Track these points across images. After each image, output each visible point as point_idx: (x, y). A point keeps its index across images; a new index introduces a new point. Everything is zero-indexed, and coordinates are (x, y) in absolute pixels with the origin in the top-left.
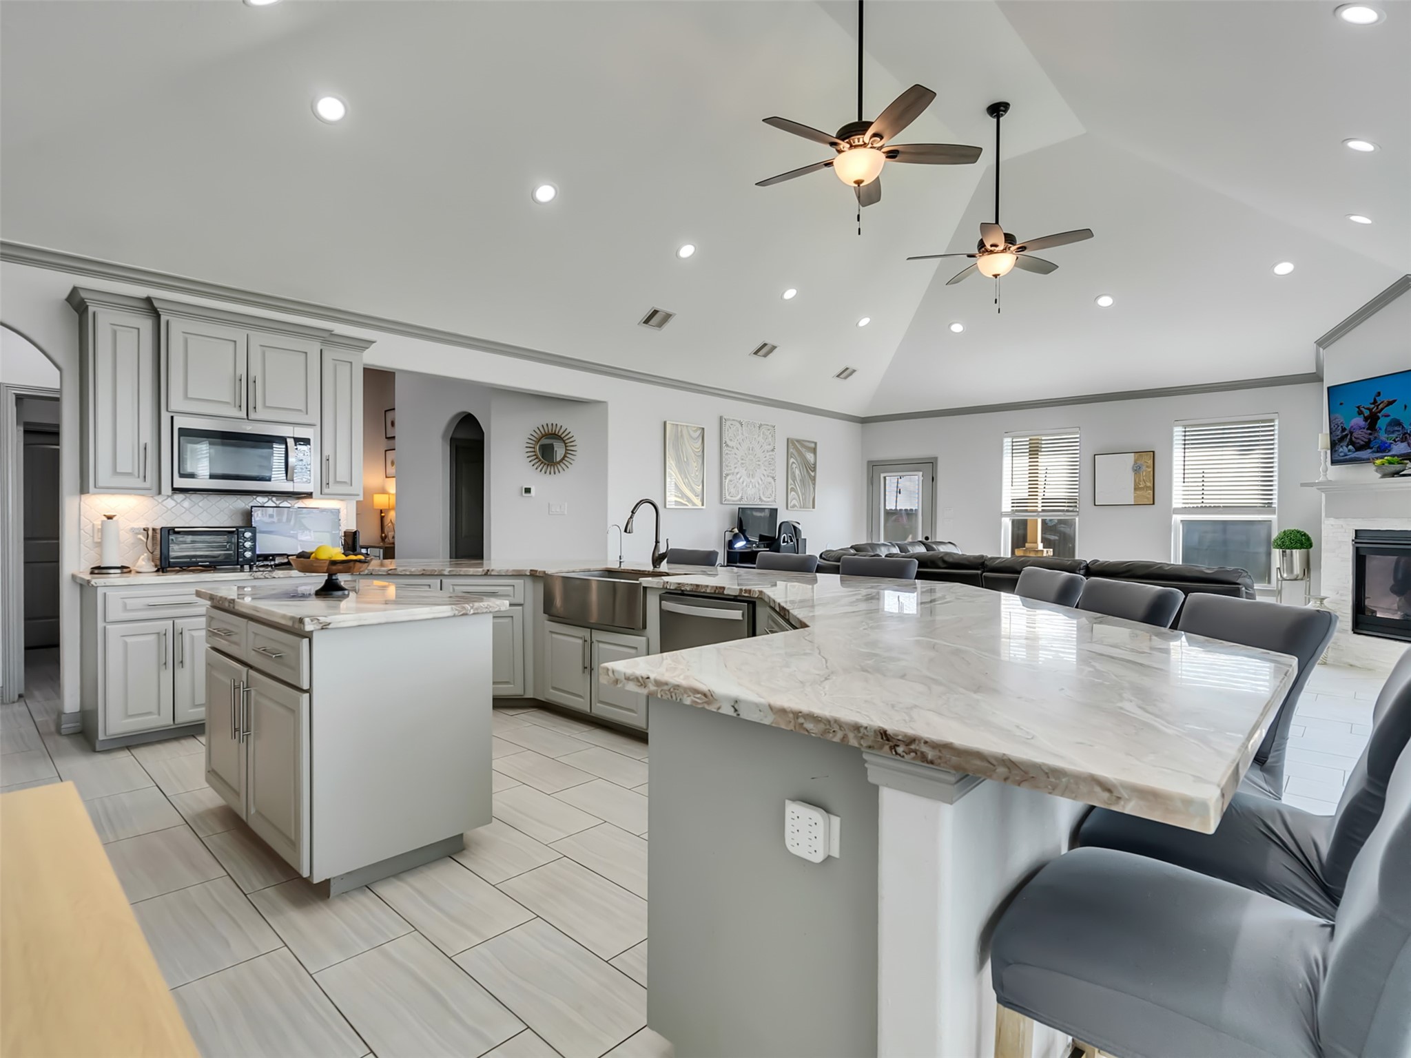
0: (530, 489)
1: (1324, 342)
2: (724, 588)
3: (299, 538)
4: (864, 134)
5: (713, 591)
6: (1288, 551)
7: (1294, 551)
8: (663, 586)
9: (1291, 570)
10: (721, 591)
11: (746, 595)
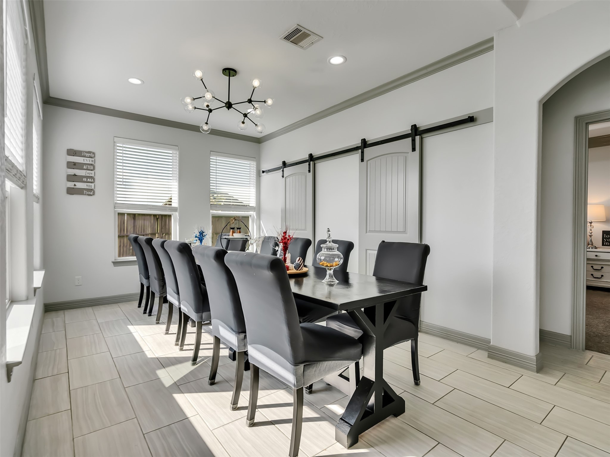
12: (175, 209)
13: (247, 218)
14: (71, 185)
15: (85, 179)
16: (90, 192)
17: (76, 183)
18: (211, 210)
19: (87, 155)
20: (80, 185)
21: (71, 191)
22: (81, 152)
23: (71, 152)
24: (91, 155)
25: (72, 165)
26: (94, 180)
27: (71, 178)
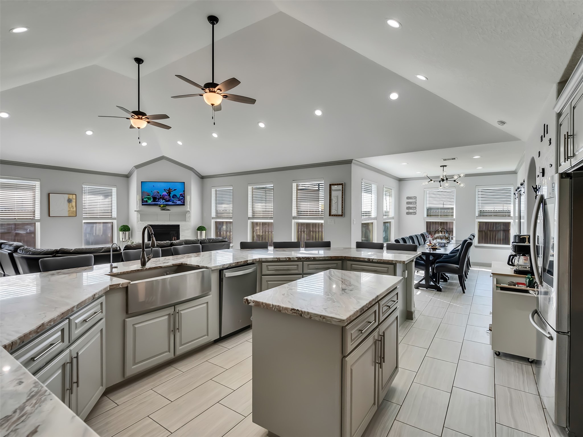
1: (137, 167)
2: (247, 261)
4: (215, 88)
5: (243, 263)
6: (125, 232)
7: (127, 232)
8: (223, 267)
9: (125, 238)
10: (246, 262)
11: (255, 261)
12: (454, 220)
13: (509, 223)
14: (408, 211)
15: (412, 208)
16: (415, 213)
17: (409, 210)
18: (477, 219)
19: (413, 198)
20: (411, 211)
21: (408, 213)
22: (411, 197)
23: (408, 198)
24: (415, 198)
25: (408, 203)
26: (416, 208)
27: (408, 208)
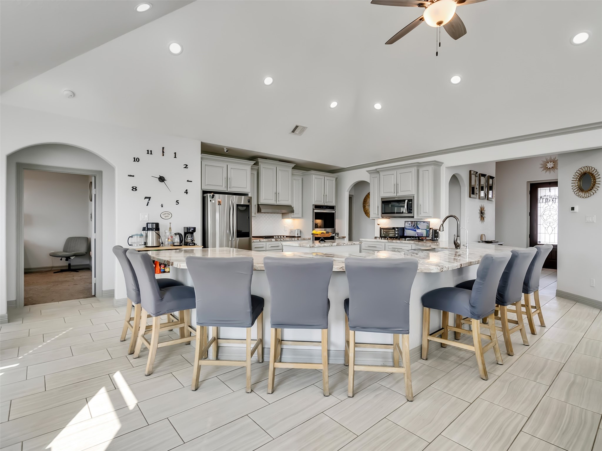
0: (574, 207)
3: (417, 231)
